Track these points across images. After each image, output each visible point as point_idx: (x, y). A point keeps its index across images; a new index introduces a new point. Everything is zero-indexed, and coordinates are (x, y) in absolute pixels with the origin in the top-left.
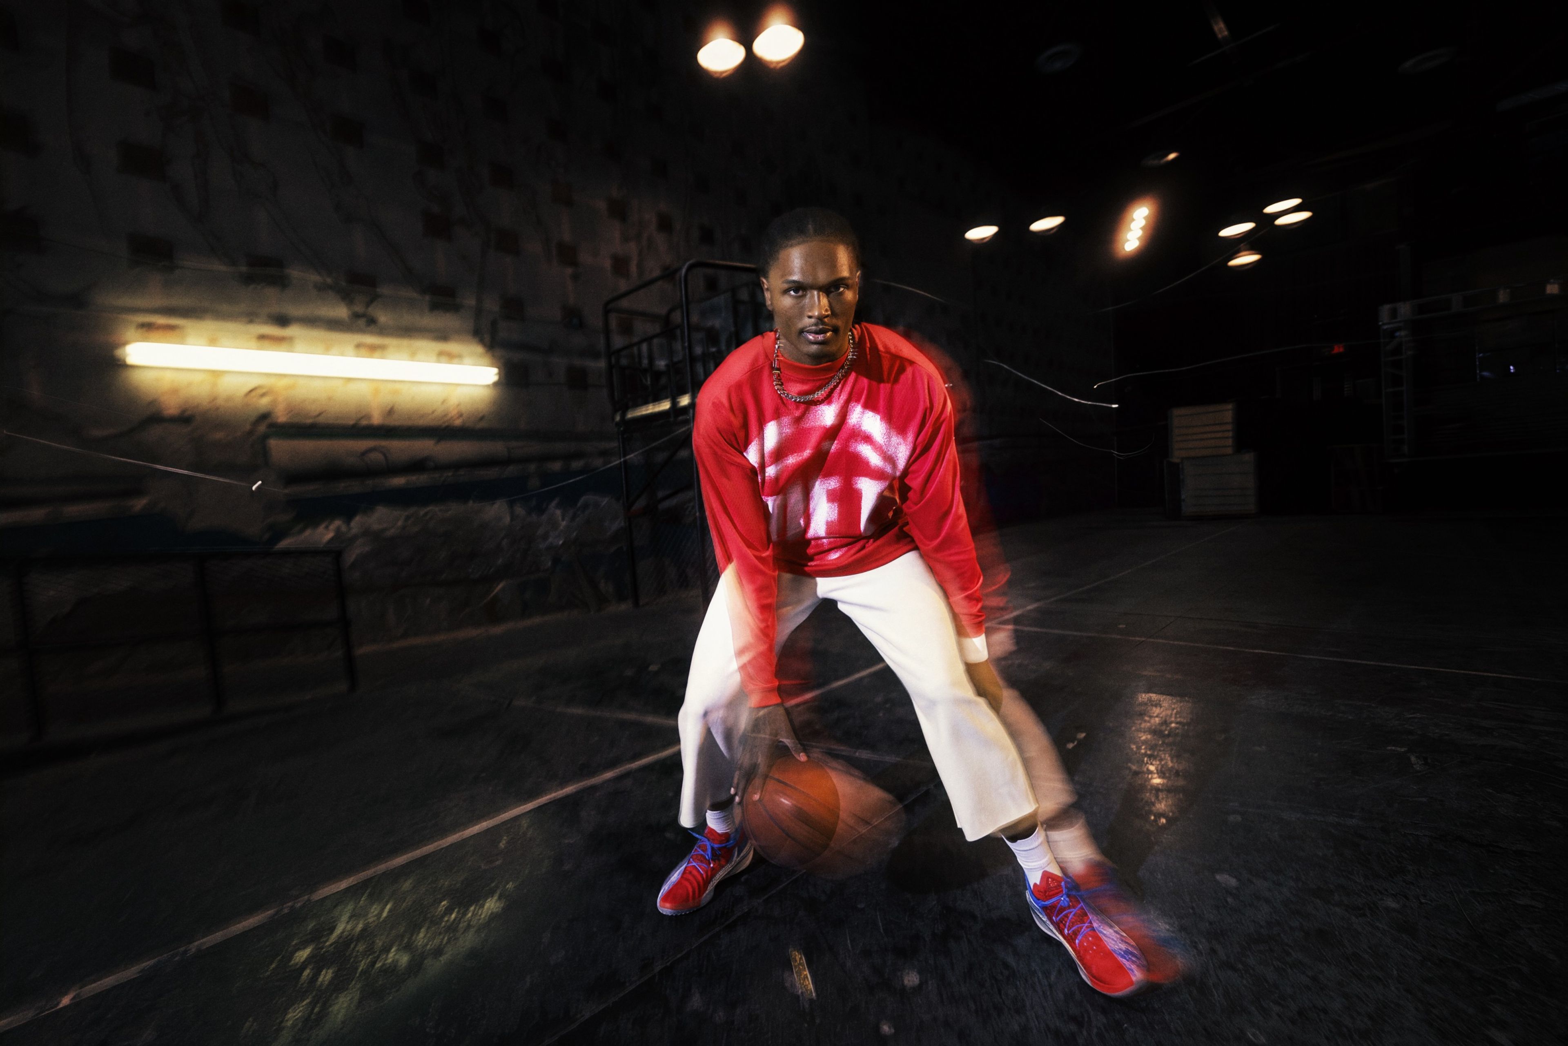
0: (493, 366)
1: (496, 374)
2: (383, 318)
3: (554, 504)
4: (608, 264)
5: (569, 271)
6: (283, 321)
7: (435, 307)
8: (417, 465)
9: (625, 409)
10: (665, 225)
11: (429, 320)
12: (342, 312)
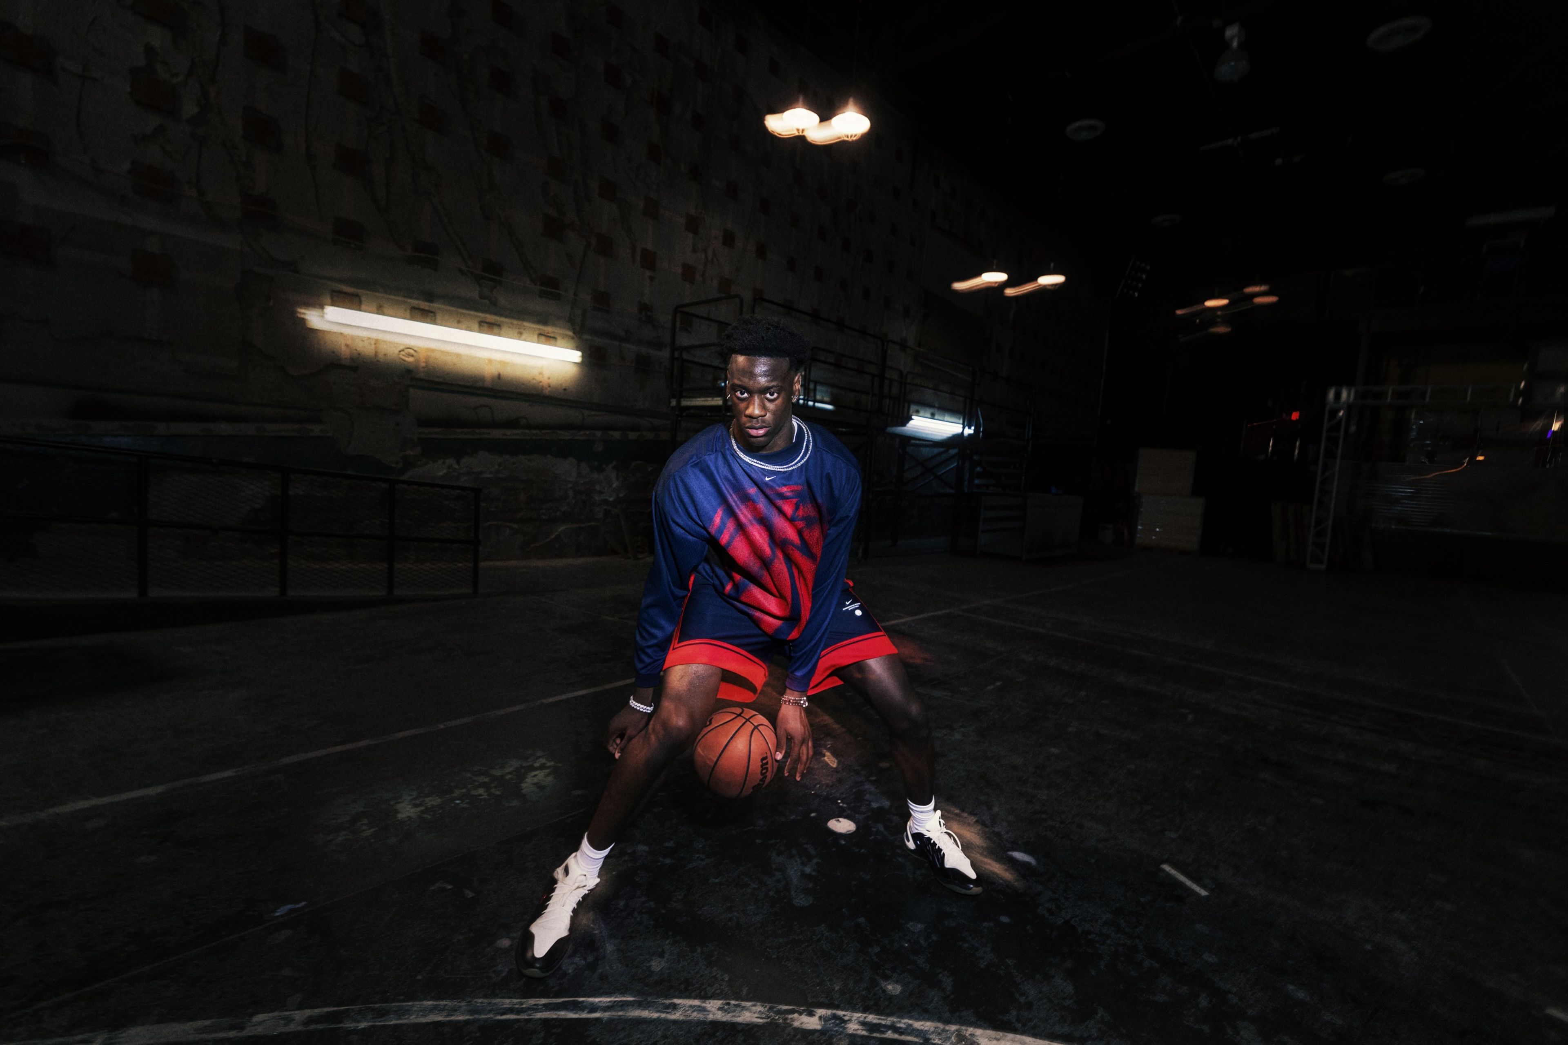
0: (578, 349)
1: (580, 357)
2: (502, 301)
3: (610, 466)
4: (679, 270)
5: (648, 273)
6: (430, 297)
7: (543, 295)
8: (512, 423)
9: (680, 397)
10: (728, 239)
11: (538, 305)
12: (472, 292)
